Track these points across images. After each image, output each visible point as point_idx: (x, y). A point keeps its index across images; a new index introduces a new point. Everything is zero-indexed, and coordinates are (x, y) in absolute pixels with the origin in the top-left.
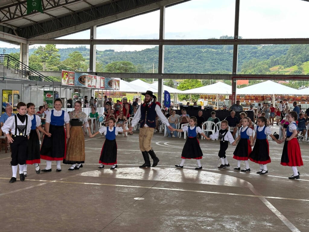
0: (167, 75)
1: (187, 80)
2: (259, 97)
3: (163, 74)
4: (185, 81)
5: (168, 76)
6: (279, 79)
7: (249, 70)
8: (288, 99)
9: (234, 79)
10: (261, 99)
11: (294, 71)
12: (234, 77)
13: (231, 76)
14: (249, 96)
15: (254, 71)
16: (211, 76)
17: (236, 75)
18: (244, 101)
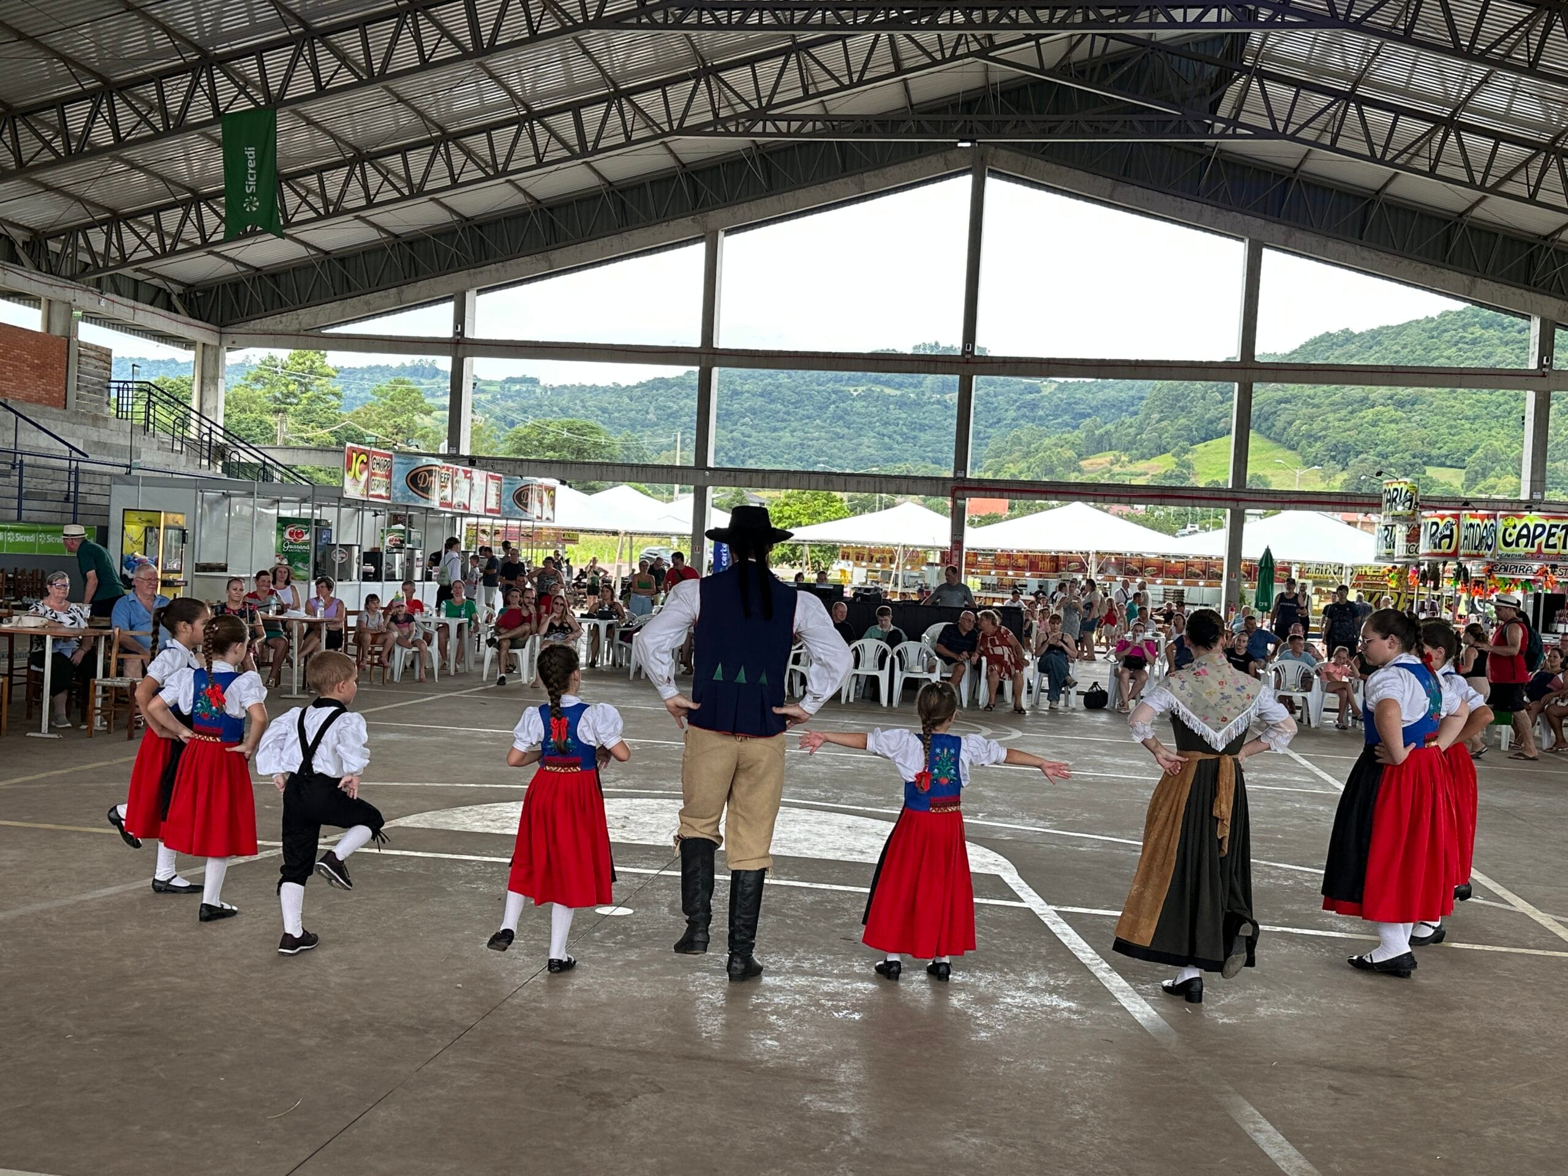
0: (727, 473)
1: (796, 491)
2: (1043, 558)
3: (710, 469)
4: (789, 497)
5: (730, 476)
6: (1112, 498)
7: (1011, 465)
8: (1141, 569)
9: (958, 494)
10: (1048, 565)
11: (1163, 472)
12: (957, 488)
13: (950, 485)
14: (1009, 556)
15: (1029, 468)
16: (881, 483)
17: (964, 479)
18: (993, 573)
